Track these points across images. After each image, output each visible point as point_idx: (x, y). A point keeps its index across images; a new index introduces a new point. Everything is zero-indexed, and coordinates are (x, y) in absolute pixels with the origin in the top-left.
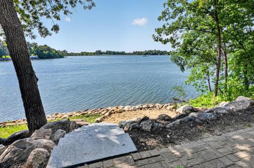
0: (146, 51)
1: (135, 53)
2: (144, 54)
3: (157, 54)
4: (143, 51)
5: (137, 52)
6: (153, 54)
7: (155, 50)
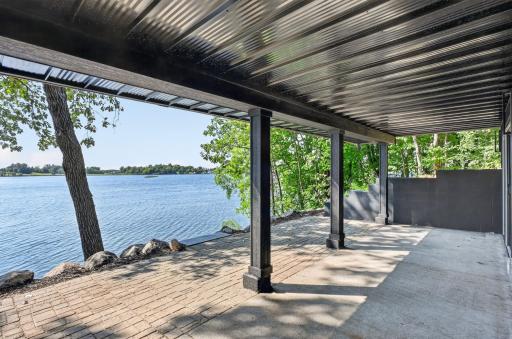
0: (150, 166)
1: (124, 171)
2: (146, 173)
3: (175, 173)
4: (144, 166)
5: (129, 168)
6: (166, 173)
7: (170, 165)
